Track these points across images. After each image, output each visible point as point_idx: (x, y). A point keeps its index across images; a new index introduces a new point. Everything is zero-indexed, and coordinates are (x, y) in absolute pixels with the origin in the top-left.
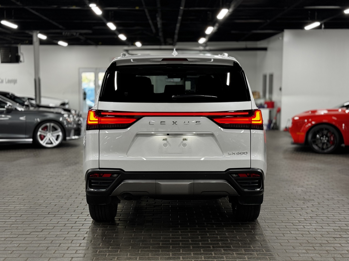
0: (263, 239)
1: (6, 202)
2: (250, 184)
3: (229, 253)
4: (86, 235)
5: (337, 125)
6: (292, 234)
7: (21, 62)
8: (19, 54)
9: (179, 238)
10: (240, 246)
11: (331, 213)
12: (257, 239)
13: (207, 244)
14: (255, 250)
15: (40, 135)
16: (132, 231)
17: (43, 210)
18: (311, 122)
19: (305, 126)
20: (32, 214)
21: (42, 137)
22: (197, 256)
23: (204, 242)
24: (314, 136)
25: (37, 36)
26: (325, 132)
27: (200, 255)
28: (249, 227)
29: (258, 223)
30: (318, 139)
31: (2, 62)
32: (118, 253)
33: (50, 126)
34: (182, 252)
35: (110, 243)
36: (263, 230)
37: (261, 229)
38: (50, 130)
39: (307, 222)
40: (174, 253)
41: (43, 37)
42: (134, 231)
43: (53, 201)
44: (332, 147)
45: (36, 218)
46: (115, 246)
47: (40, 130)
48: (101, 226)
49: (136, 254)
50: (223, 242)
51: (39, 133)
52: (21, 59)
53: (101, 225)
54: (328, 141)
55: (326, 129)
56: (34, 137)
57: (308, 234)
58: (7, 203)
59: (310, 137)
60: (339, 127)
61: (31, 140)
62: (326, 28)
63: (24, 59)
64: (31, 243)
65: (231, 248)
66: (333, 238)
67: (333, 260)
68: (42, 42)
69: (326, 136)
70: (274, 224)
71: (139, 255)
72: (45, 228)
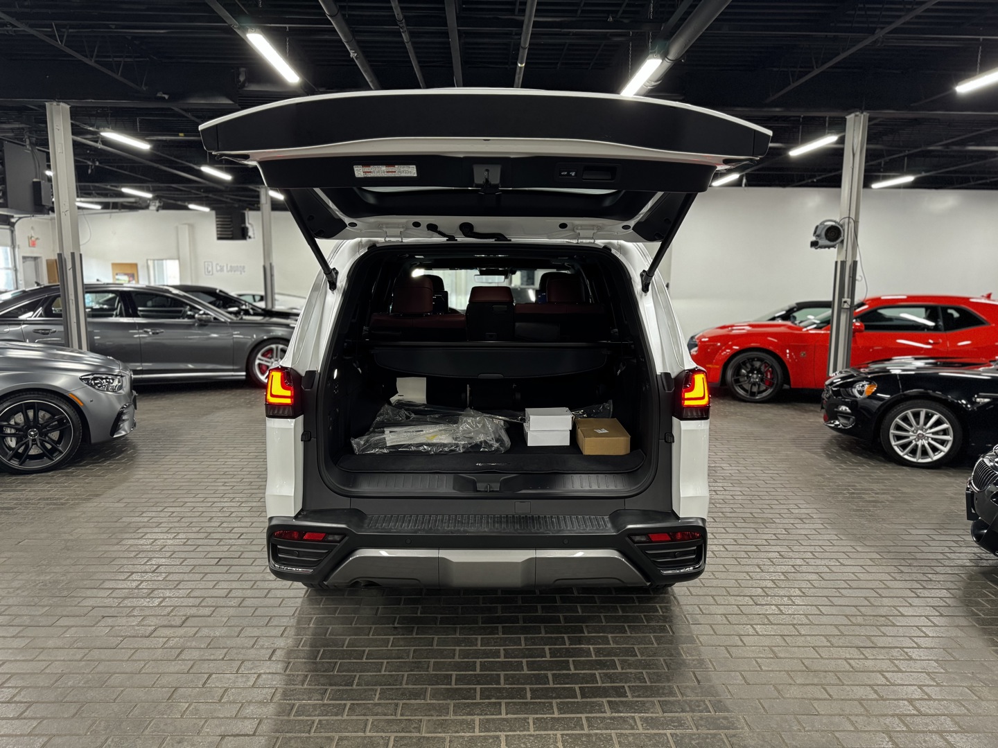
0: (698, 658)
1: (141, 525)
2: (676, 558)
3: (624, 720)
4: (281, 643)
5: (777, 351)
6: (761, 637)
7: (250, 237)
8: (247, 225)
9: (497, 654)
10: (646, 688)
11: (823, 562)
12: (685, 657)
13: (567, 681)
14: (685, 701)
15: (260, 365)
16: (391, 626)
17: (209, 552)
18: (730, 347)
19: (720, 354)
20: (181, 564)
21: (264, 368)
22: (542, 733)
23: (559, 670)
24: (737, 372)
25: (267, 194)
26: (757, 364)
27: (551, 730)
28: (657, 611)
29: (674, 597)
30: (744, 376)
31: (219, 238)
32: (345, 717)
33: (277, 348)
34: (507, 714)
35: (332, 673)
36: (691, 622)
37: (688, 621)
38: (277, 356)
39: (782, 592)
40: (487, 717)
41: (280, 197)
42: (396, 625)
43: (239, 524)
44: (770, 391)
45: (186, 577)
46: (341, 688)
47: (259, 356)
48: (321, 606)
49: (389, 721)
50: (604, 671)
51: (257, 362)
52: (250, 233)
53: (322, 603)
54: (762, 380)
55: (759, 359)
56: (249, 368)
57: (794, 635)
58: (144, 527)
59: (729, 373)
60: (780, 354)
61: (244, 373)
62: (749, 185)
63: (254, 234)
64: (139, 673)
65: (627, 696)
66: (855, 649)
67: (891, 746)
68: (276, 206)
69: (759, 371)
70: (710, 600)
71: (396, 728)
72: (193, 611)
